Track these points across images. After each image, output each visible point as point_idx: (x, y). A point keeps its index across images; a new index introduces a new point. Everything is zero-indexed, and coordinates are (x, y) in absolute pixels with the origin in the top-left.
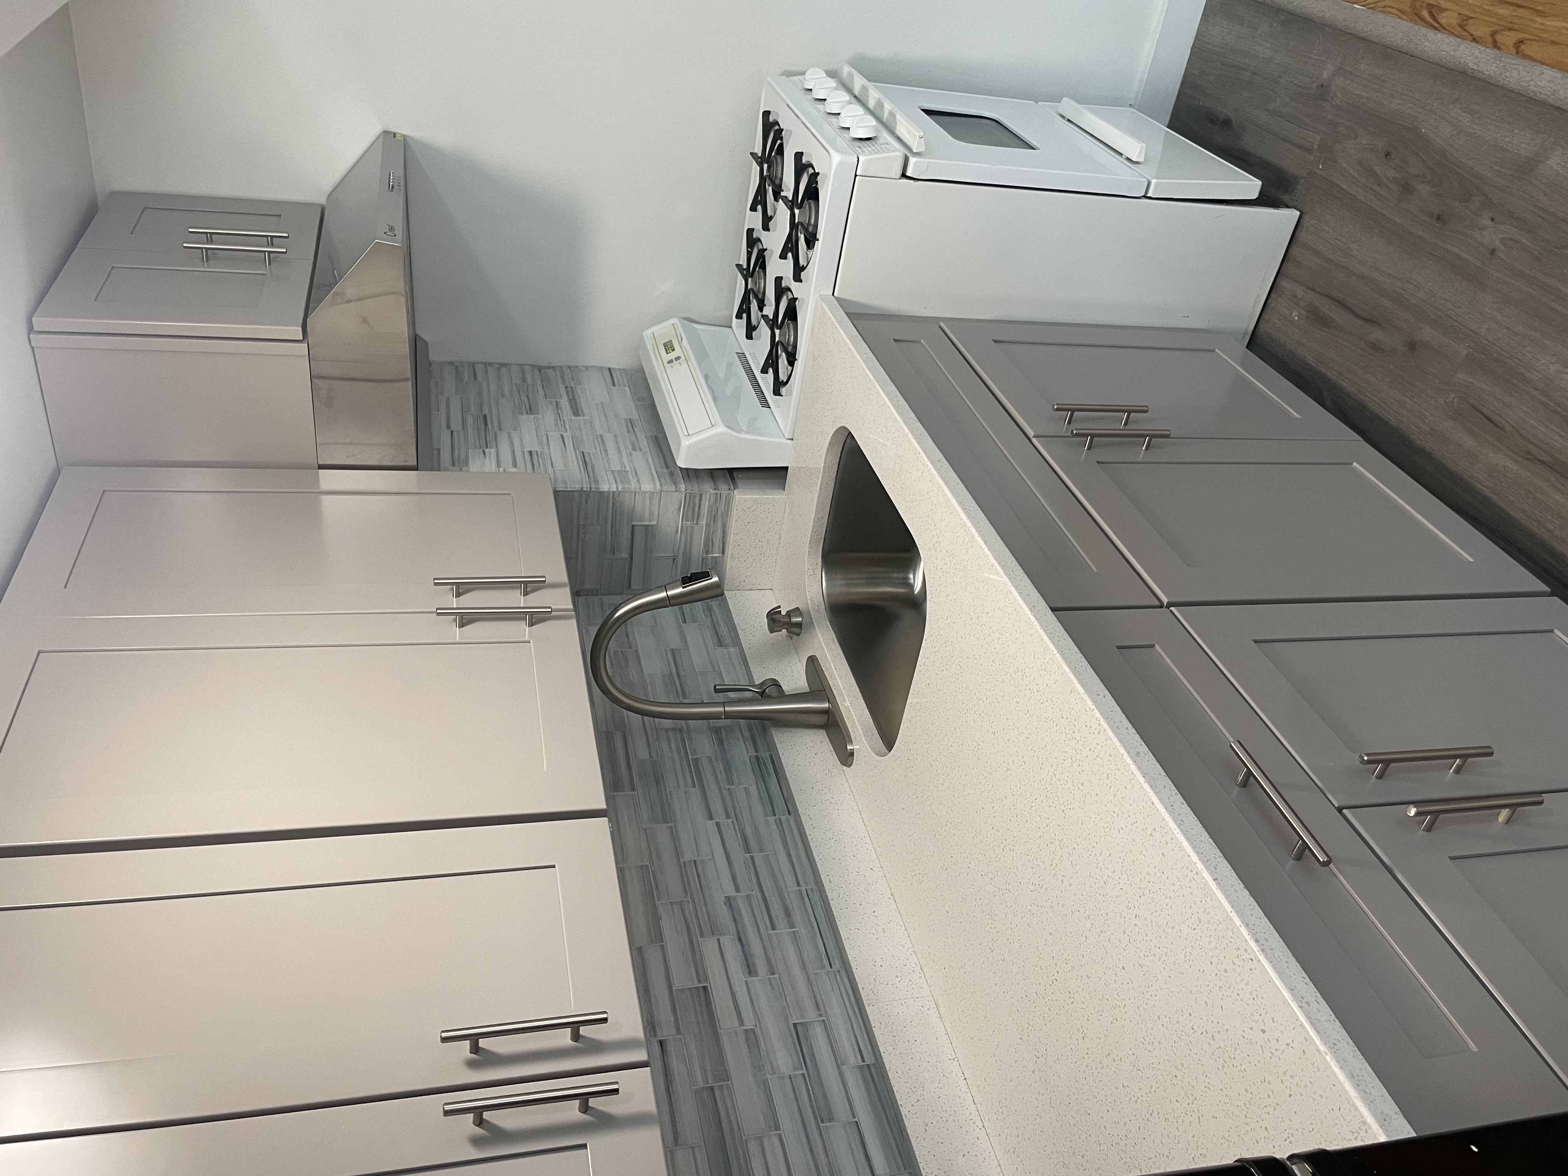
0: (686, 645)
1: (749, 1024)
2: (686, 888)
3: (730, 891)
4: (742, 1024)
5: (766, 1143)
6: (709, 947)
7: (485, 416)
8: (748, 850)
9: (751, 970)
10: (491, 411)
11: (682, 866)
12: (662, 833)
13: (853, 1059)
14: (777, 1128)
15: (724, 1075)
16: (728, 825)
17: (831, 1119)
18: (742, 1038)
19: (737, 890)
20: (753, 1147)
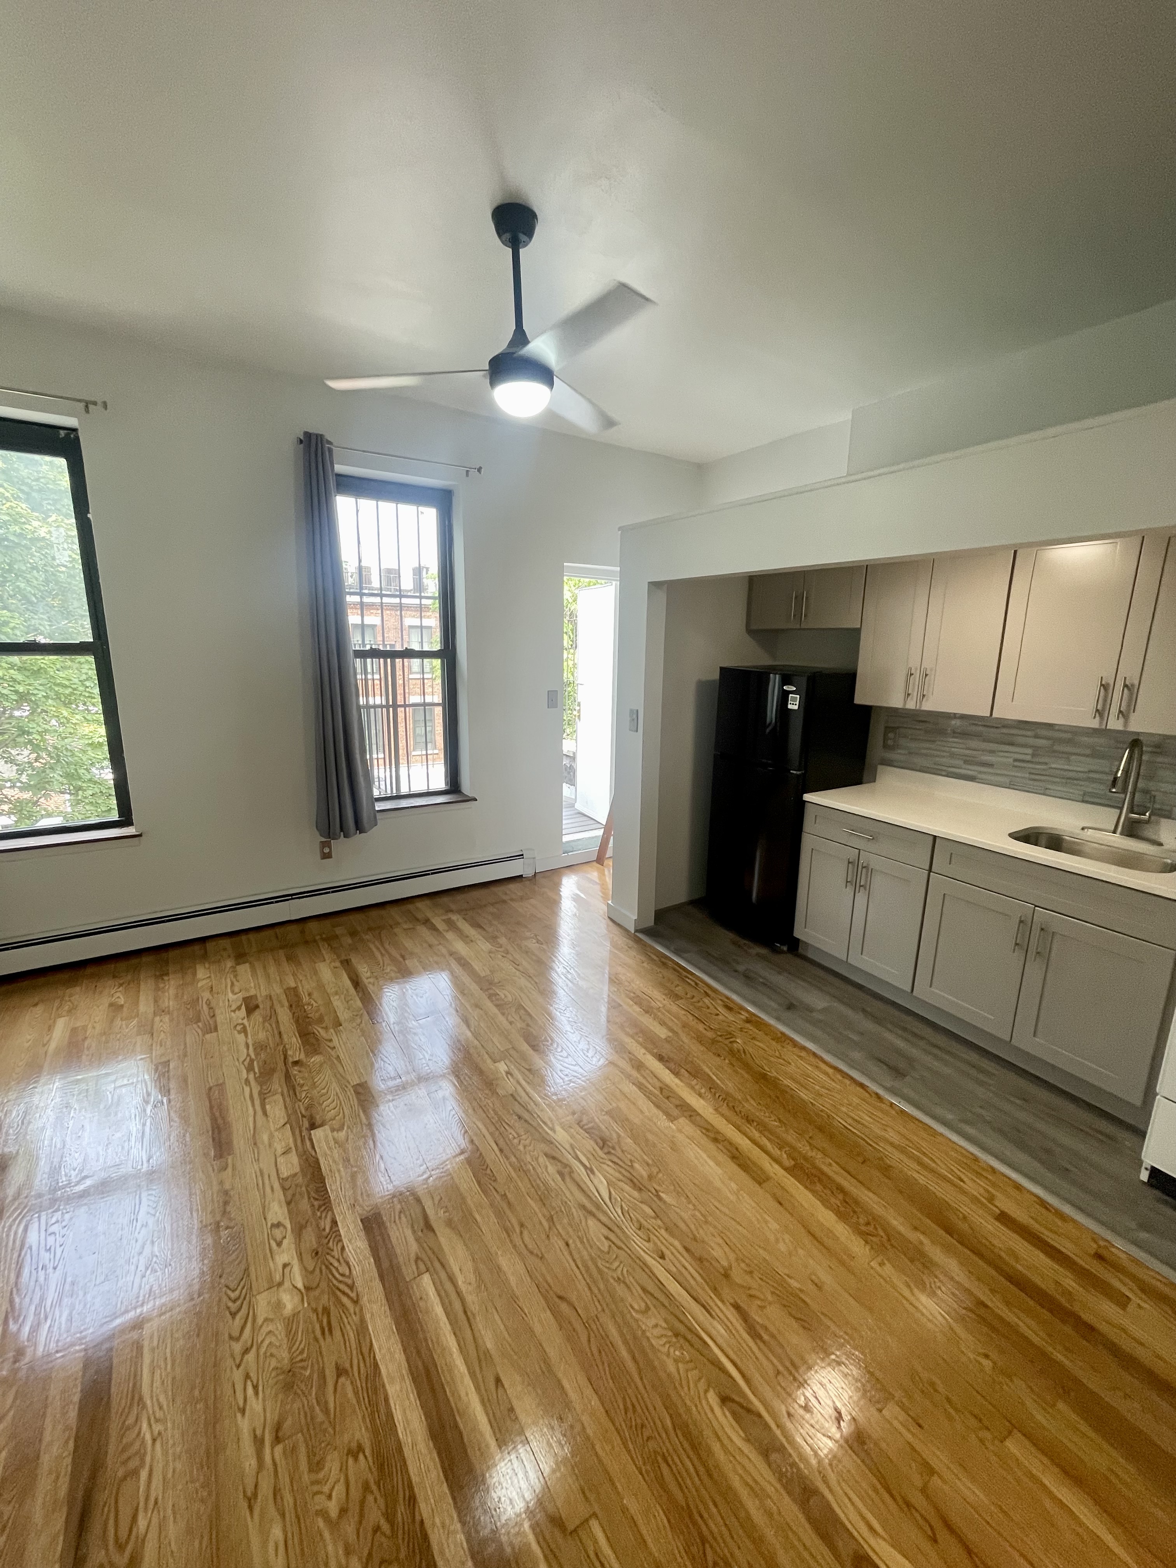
1: (997, 753)
2: (1057, 752)
3: (1051, 766)
4: (998, 751)
5: (964, 745)
6: (1029, 751)
8: (1067, 778)
14: (966, 749)
16: (1081, 776)
18: (994, 749)
19: (1051, 768)
20: (964, 741)
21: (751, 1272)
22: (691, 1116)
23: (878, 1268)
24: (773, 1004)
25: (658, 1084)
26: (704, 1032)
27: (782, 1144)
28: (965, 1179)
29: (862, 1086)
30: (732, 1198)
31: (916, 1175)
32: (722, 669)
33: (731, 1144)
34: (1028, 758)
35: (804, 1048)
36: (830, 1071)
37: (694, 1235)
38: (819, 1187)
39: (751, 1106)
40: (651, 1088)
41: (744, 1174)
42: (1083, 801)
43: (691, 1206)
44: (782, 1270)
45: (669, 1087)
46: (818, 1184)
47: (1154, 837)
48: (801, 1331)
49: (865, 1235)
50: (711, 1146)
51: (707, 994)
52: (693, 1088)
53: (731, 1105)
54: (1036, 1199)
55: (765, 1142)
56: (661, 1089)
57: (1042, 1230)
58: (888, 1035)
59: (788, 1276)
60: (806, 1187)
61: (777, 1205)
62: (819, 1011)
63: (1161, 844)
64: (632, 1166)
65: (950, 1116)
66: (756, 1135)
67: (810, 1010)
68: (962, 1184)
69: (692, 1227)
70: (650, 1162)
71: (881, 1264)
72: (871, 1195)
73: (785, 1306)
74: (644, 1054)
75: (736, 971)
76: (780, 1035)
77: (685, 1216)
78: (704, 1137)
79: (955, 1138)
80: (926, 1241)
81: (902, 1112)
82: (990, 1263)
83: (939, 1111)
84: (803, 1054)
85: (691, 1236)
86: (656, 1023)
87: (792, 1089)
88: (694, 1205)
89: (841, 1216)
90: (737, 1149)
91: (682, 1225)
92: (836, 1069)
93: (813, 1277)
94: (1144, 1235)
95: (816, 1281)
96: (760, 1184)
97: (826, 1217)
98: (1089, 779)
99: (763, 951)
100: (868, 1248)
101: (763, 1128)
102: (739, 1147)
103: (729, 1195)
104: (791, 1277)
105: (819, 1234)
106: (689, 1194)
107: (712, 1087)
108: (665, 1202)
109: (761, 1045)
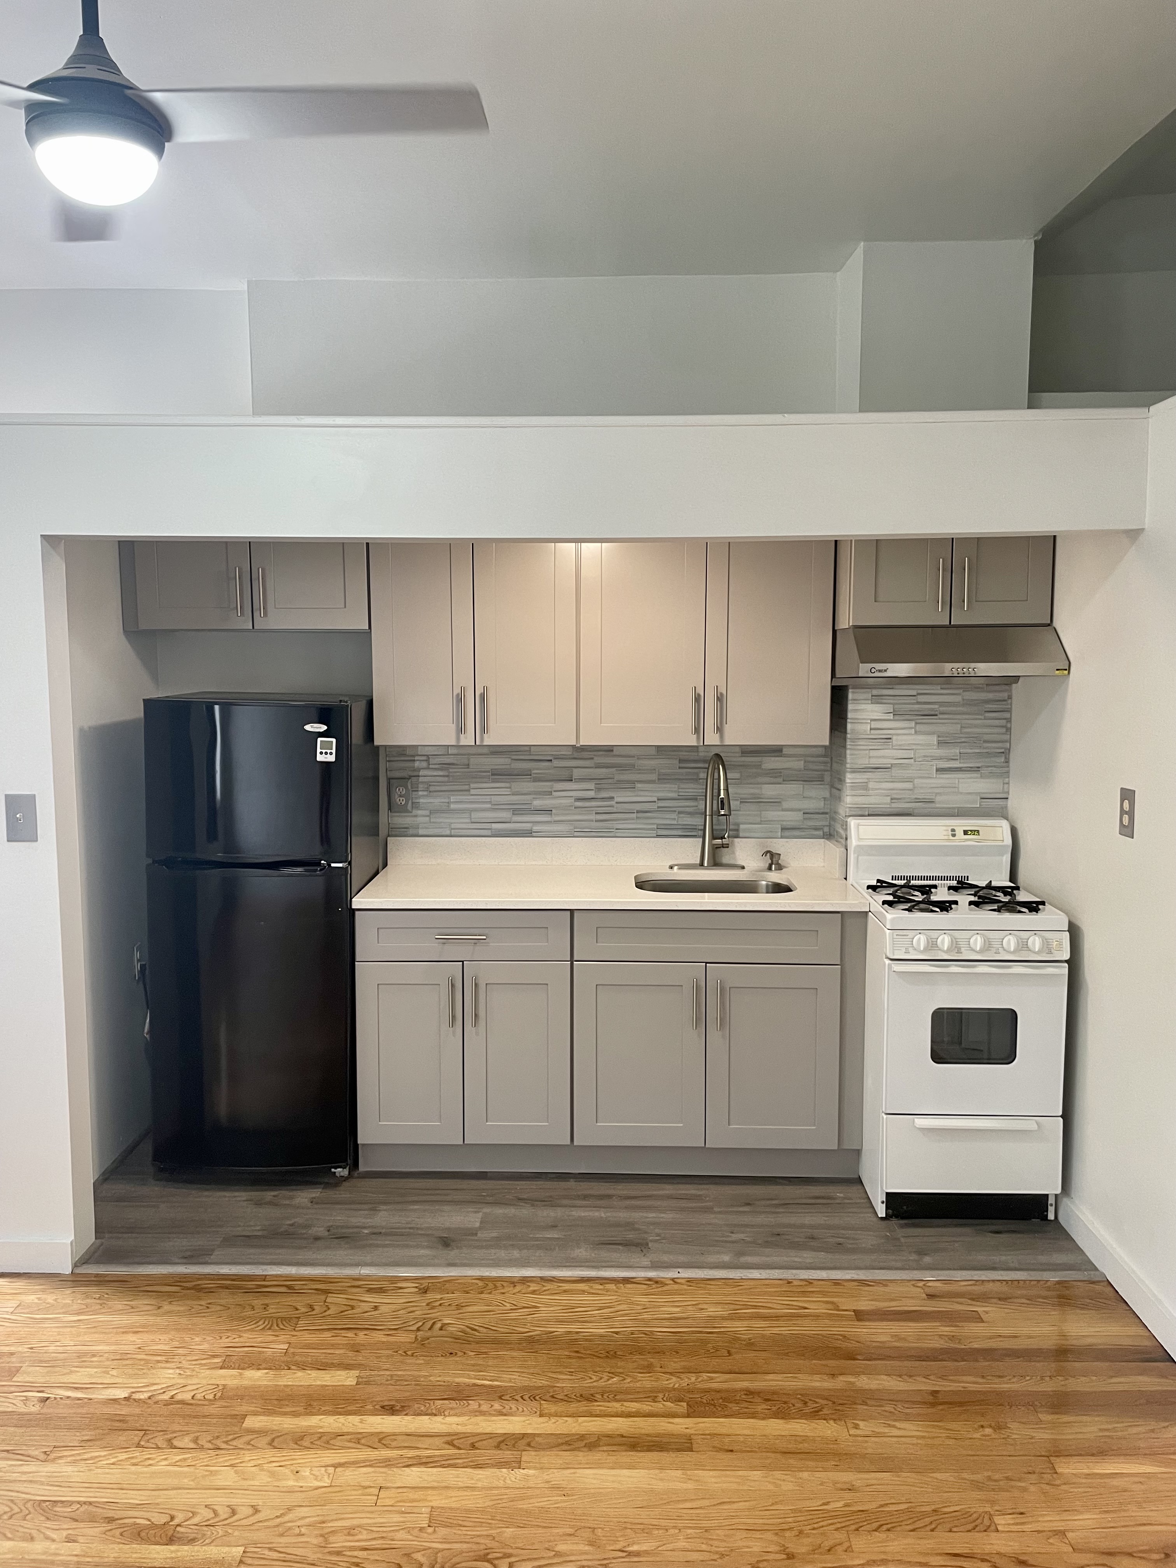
0: (783, 810)
1: (554, 793)
2: (619, 782)
3: (617, 799)
4: (555, 791)
5: (508, 790)
6: (591, 785)
7: (936, 715)
8: (638, 812)
9: (579, 799)
10: (940, 719)
11: (633, 782)
12: (654, 777)
13: (535, 828)
14: (513, 795)
15: (536, 780)
16: (654, 806)
17: (513, 814)
18: (550, 790)
19: (617, 803)
20: (508, 785)
21: (801, 1532)
22: (529, 1445)
23: (858, 1432)
24: (423, 1252)
25: (438, 1441)
26: (390, 1339)
27: (652, 1396)
28: (806, 1305)
29: (626, 1281)
30: (690, 1485)
31: (776, 1330)
32: (146, 701)
33: (608, 1436)
34: (591, 794)
35: (524, 1280)
36: (582, 1286)
37: (717, 1553)
38: (735, 1408)
39: (566, 1382)
40: (437, 1453)
41: (665, 1454)
42: (658, 836)
43: (672, 1531)
44: (815, 1504)
45: (456, 1434)
46: (730, 1405)
47: (732, 862)
48: (891, 1535)
49: (815, 1414)
50: (596, 1456)
51: (326, 1292)
52: (483, 1413)
53: (547, 1397)
54: (856, 1284)
55: (634, 1406)
56: (451, 1444)
57: (886, 1304)
58: (576, 1213)
59: (824, 1504)
60: (726, 1416)
61: (730, 1455)
62: (480, 1228)
63: (743, 868)
64: (558, 1554)
65: (726, 1258)
66: (616, 1406)
67: (473, 1232)
68: (806, 1311)
69: (704, 1547)
70: (571, 1531)
71: (856, 1427)
72: (771, 1377)
73: (857, 1530)
74: (361, 1422)
75: (317, 1239)
76: (480, 1284)
77: (682, 1544)
78: (576, 1453)
79: (755, 1274)
80: (851, 1379)
81: (690, 1281)
82: (899, 1358)
83: (712, 1259)
84: (533, 1287)
85: (716, 1557)
86: (314, 1373)
87: (577, 1333)
88: (675, 1527)
89: (782, 1414)
90: (622, 1436)
91: (694, 1556)
92: (583, 1280)
93: (838, 1485)
94: (927, 1259)
95: (845, 1487)
96: (691, 1450)
97: (775, 1427)
98: (660, 809)
99: (315, 1193)
100: (831, 1422)
101: (615, 1395)
102: (622, 1432)
103: (685, 1486)
104: (827, 1503)
105: (792, 1447)
106: (655, 1522)
107: (500, 1394)
108: (646, 1553)
109: (475, 1308)
